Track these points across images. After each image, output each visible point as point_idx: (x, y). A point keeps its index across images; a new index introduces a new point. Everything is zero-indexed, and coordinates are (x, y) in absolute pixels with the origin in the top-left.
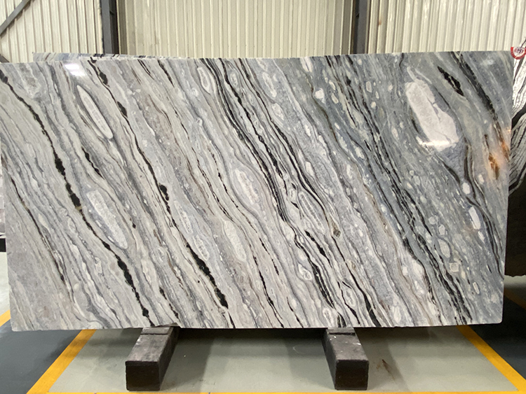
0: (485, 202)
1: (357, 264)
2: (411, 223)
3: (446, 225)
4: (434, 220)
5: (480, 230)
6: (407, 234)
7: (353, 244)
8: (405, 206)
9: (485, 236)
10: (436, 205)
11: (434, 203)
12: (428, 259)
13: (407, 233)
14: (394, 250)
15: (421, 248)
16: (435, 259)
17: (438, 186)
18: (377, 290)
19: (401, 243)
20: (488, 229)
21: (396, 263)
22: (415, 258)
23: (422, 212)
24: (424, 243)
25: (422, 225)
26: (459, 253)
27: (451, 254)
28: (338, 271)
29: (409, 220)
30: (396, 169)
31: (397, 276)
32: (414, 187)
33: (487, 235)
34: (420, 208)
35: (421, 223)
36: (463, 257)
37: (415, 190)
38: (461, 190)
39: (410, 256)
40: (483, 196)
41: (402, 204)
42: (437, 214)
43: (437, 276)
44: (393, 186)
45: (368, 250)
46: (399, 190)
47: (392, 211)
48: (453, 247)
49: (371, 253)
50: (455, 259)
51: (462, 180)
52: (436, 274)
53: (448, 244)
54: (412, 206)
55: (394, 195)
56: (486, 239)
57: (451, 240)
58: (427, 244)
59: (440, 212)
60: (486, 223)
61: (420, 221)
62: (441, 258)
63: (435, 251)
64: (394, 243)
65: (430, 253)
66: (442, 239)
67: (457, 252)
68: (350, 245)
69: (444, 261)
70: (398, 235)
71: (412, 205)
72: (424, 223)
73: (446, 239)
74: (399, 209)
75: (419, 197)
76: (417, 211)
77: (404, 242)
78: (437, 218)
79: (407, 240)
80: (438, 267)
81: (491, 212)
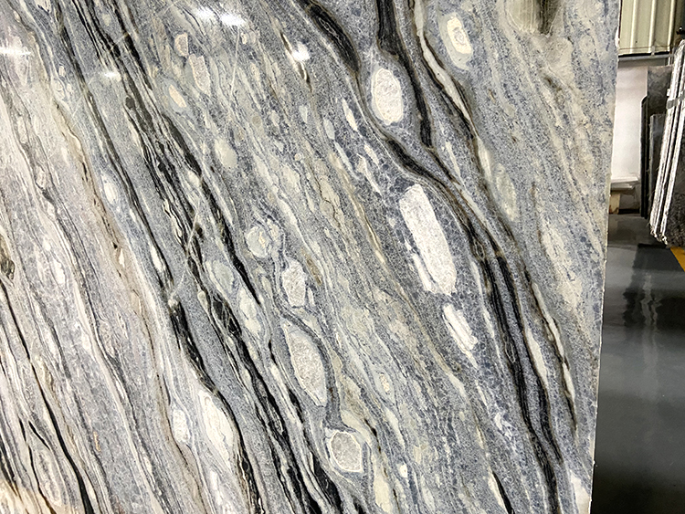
0: (477, 159)
1: (57, 375)
2: (189, 246)
3: (308, 265)
4: (263, 241)
5: (457, 299)
6: (181, 288)
7: (43, 307)
8: (170, 181)
9: (478, 329)
10: (269, 179)
11: (261, 169)
12: (250, 398)
13: (180, 283)
14: (145, 341)
15: (225, 348)
16: (272, 400)
17: (272, 95)
18: (109, 473)
19: (166, 321)
20: (494, 299)
21: (152, 391)
22: (208, 382)
23: (222, 203)
24: (235, 329)
25: (227, 256)
26: (364, 395)
27: (331, 390)
28: (18, 388)
29: (186, 235)
30: (136, 37)
31: (156, 437)
32: (191, 102)
33: (490, 326)
34: (217, 189)
35: (222, 247)
36: (378, 415)
37: (197, 113)
38: (363, 104)
39: (192, 374)
40: (466, 130)
41: (160, 174)
42: (275, 215)
43: (284, 469)
44: (130, 104)
45: (78, 333)
46: (149, 117)
47: (134, 200)
48: (336, 364)
49: (87, 343)
50: (348, 417)
51: (370, 54)
52: (277, 462)
53: (320, 347)
54: (190, 180)
55: (135, 137)
56: (484, 346)
57: (329, 332)
58: (245, 337)
59: (286, 209)
60: (486, 267)
61: (219, 242)
62: (294, 399)
63: (274, 369)
64: (146, 317)
65: (255, 375)
66: (298, 322)
67: (353, 386)
68: (37, 308)
69: (308, 414)
70: (156, 290)
71: (192, 175)
72: (231, 250)
73: (310, 323)
74: (152, 191)
75: (211, 146)
76: (206, 203)
77: (172, 318)
78: (275, 232)
79: (181, 310)
80: (285, 435)
81: (510, 212)
